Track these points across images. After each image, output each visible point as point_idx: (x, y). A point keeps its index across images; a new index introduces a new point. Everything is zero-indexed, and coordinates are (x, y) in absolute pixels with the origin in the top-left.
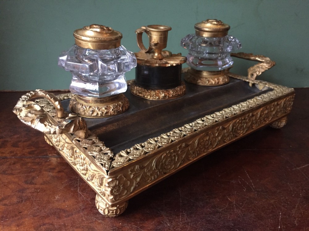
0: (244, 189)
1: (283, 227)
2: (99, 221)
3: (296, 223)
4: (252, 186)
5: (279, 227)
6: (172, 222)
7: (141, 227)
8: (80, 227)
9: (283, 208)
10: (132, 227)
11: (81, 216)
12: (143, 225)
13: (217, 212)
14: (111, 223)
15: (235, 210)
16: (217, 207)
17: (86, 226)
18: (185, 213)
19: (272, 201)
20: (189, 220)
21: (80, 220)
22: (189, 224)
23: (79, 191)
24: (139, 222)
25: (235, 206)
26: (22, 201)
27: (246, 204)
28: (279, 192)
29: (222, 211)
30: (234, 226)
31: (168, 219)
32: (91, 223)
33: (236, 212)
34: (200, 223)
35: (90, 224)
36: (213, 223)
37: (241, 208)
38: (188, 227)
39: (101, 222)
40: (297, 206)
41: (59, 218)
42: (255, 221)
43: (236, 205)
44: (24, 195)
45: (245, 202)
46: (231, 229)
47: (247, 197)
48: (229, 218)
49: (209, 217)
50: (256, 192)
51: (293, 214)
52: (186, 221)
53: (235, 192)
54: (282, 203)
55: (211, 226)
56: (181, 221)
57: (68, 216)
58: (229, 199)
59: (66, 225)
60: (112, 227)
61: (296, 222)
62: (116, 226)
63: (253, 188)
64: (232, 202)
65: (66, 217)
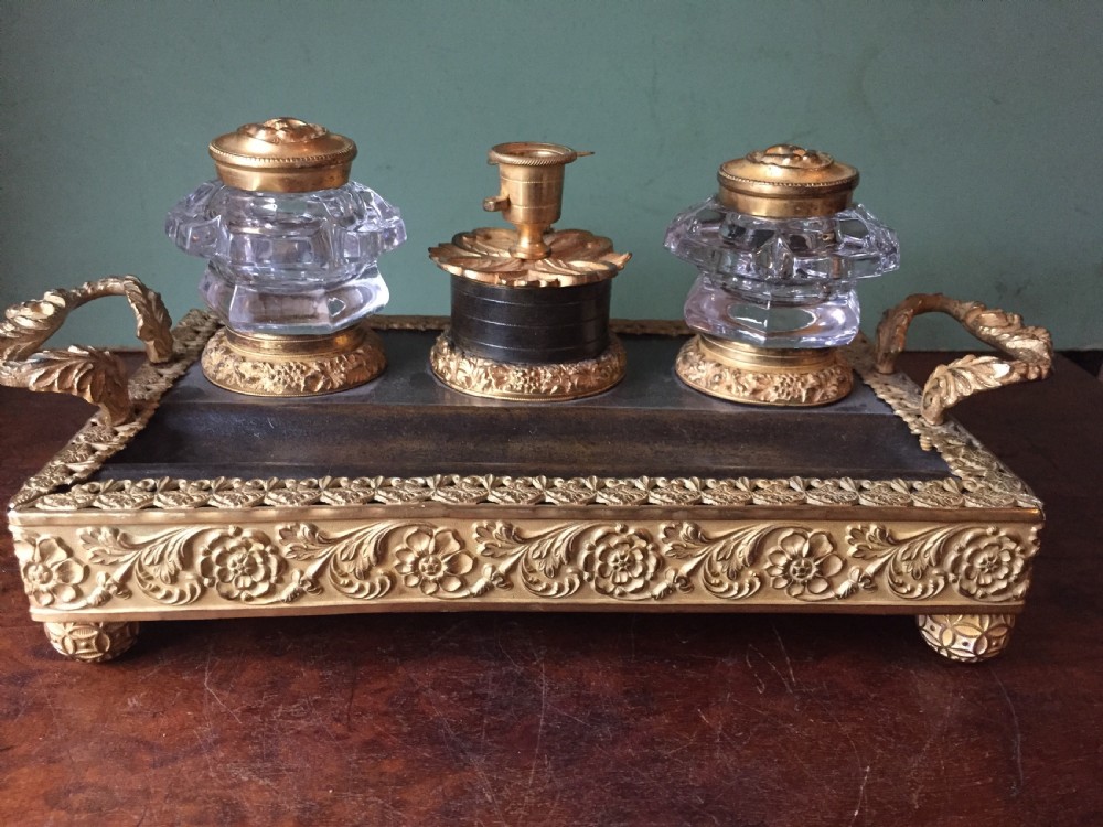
0: (761, 688)
1: (870, 814)
2: (261, 782)
3: (914, 802)
4: (789, 677)
5: (856, 813)
6: (500, 790)
7: (397, 805)
8: (195, 799)
9: (879, 751)
10: (365, 802)
11: (202, 764)
12: (405, 796)
13: (657, 759)
14: (299, 788)
15: (717, 755)
16: (659, 744)
17: (215, 795)
18: (549, 759)
19: (846, 729)
20: (559, 784)
21: (200, 778)
22: (558, 796)
23: (208, 683)
24: (390, 788)
25: (718, 740)
26: (17, 711)
27: (756, 734)
28: (875, 698)
29: (674, 755)
30: (705, 804)
31: (490, 779)
32: (233, 786)
33: (719, 761)
34: (595, 794)
35: (229, 791)
36: (636, 794)
37: (738, 748)
38: (552, 804)
39: (268, 785)
40: (927, 746)
41: (133, 769)
42: (779, 791)
43: (722, 738)
44: (26, 692)
45: (755, 729)
46: (695, 813)
47: (765, 713)
48: (694, 780)
49: (627, 775)
50: (797, 697)
51: (909, 772)
52: (547, 787)
53: (729, 695)
54: (879, 735)
55: (629, 803)
56: (532, 787)
57: (162, 765)
58: (703, 717)
59: (152, 790)
60: (299, 802)
61: (915, 796)
62: (313, 800)
63: (791, 683)
64: (711, 729)
65: (154, 767)
